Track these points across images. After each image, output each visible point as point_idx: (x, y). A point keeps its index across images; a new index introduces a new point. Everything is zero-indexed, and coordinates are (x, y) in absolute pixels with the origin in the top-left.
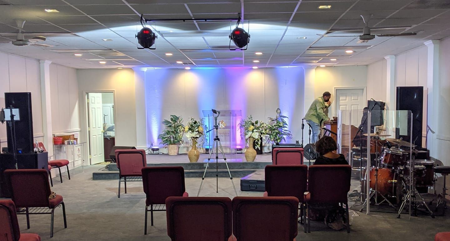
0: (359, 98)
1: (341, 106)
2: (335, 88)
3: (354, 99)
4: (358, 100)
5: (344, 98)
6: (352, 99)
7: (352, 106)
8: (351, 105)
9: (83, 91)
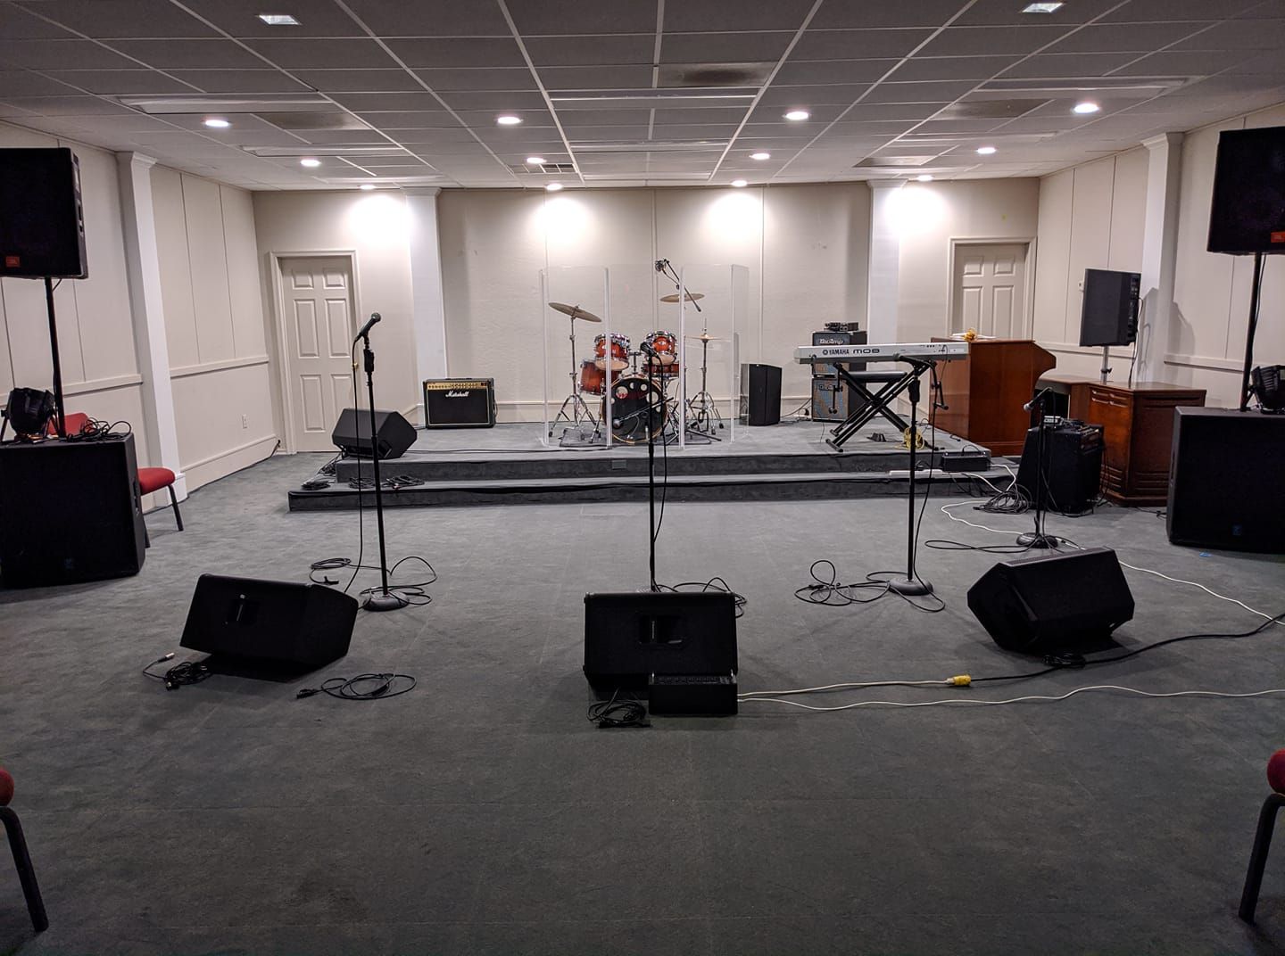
0: (1015, 267)
1: (966, 290)
2: (953, 240)
3: (1001, 270)
4: (1011, 272)
5: (975, 268)
6: (997, 271)
7: (996, 289)
8: (994, 287)
9: (269, 253)
